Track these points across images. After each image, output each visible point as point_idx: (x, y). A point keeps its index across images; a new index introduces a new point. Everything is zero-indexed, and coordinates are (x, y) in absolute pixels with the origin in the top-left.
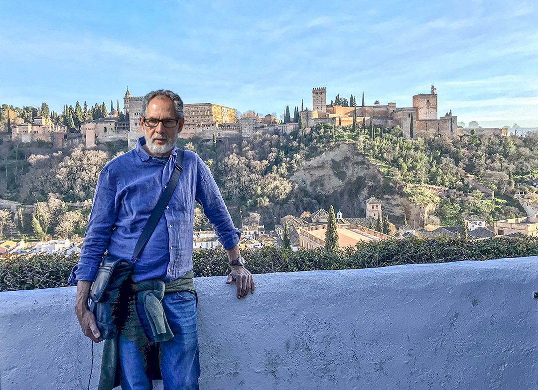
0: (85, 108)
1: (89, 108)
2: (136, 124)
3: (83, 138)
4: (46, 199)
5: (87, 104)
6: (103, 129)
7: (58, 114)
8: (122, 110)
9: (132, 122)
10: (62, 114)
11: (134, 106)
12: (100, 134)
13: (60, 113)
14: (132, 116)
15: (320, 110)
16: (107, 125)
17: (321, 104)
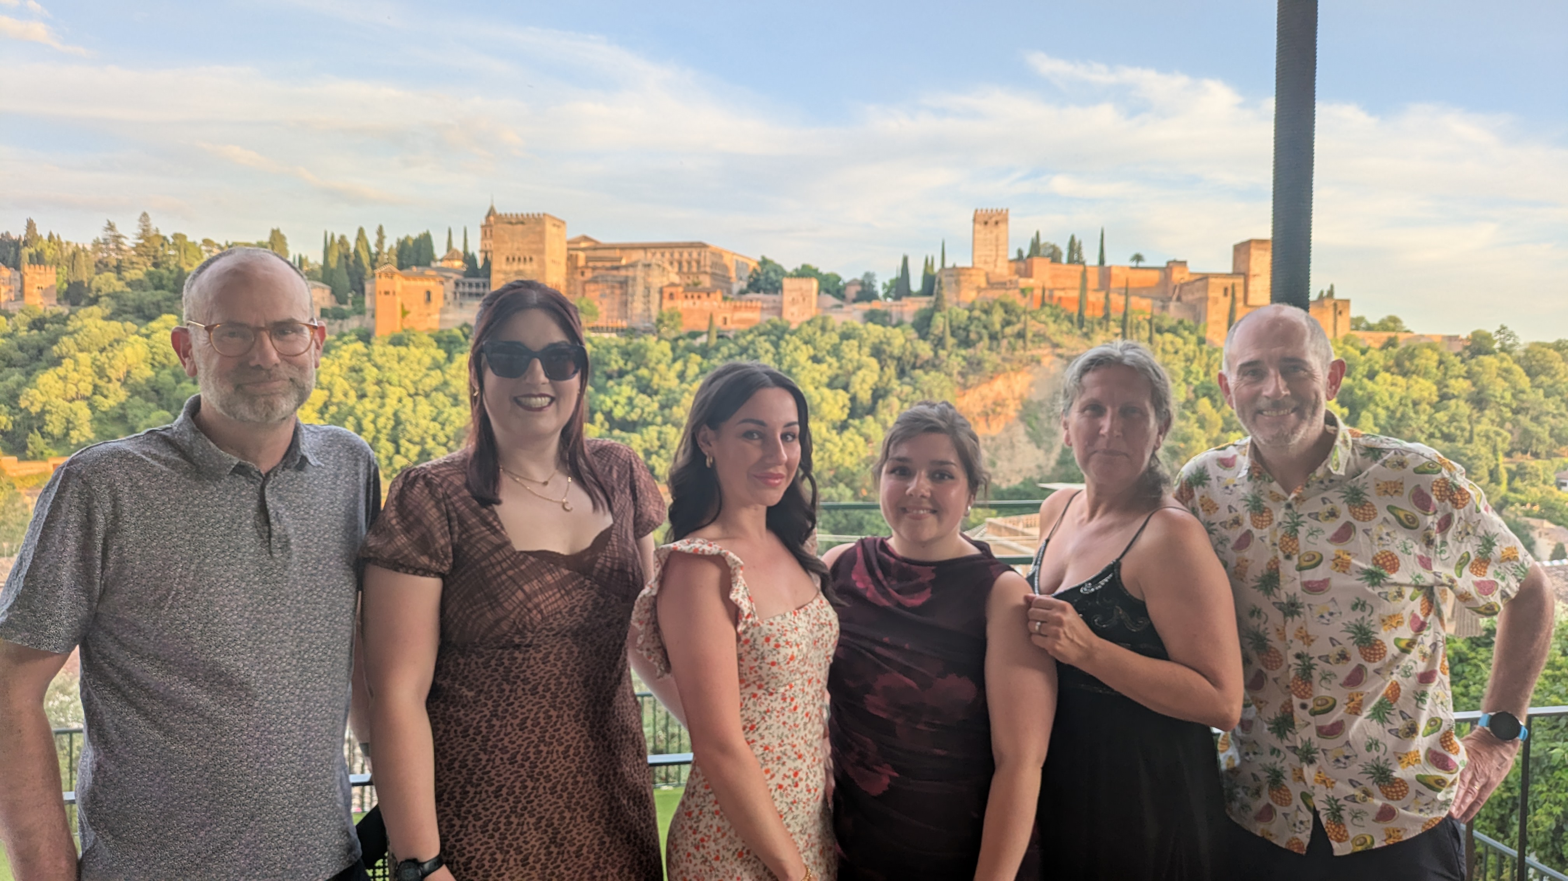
0: (380, 242)
1: (390, 242)
3: (369, 316)
5: (386, 232)
6: (423, 296)
7: (311, 261)
9: (497, 279)
10: (320, 259)
11: (506, 238)
12: (415, 307)
14: (499, 265)
16: (432, 285)
17: (994, 253)
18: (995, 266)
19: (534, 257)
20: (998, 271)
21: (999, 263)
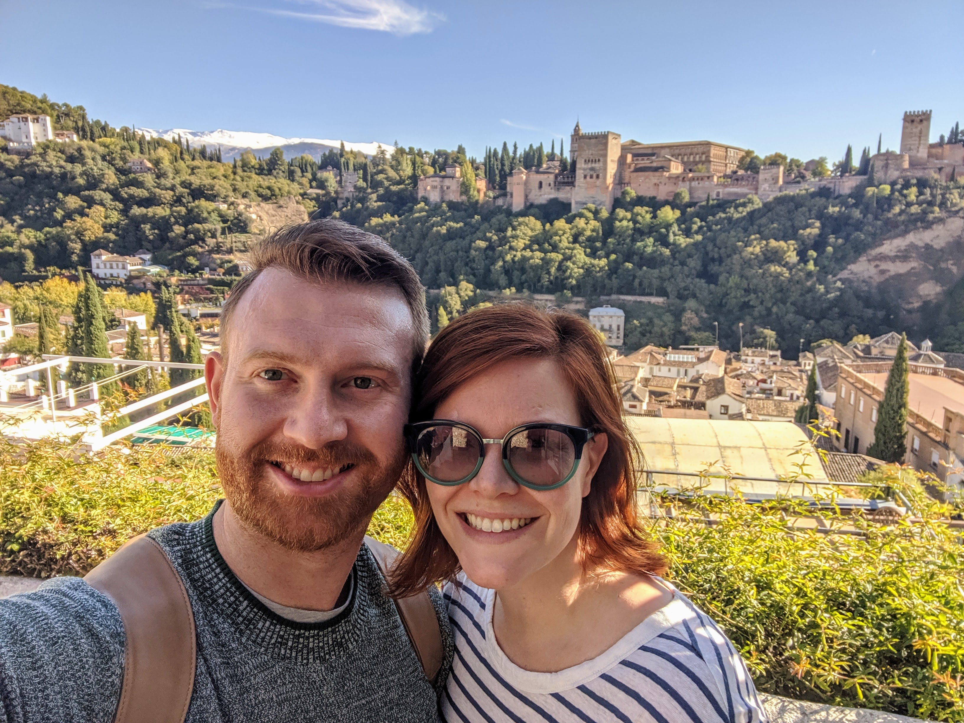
0: (515, 152)
1: (520, 152)
2: (585, 177)
3: (509, 197)
4: (455, 284)
5: (518, 146)
6: (537, 185)
7: (478, 161)
8: (567, 155)
9: (579, 173)
10: (483, 161)
11: (585, 148)
12: (533, 191)
13: (480, 159)
14: (581, 165)
15: (915, 152)
16: (542, 177)
17: (917, 142)
18: (918, 152)
19: (601, 159)
20: (919, 155)
21: (921, 149)
